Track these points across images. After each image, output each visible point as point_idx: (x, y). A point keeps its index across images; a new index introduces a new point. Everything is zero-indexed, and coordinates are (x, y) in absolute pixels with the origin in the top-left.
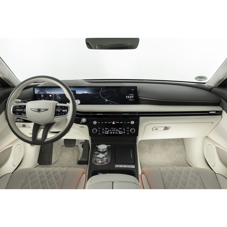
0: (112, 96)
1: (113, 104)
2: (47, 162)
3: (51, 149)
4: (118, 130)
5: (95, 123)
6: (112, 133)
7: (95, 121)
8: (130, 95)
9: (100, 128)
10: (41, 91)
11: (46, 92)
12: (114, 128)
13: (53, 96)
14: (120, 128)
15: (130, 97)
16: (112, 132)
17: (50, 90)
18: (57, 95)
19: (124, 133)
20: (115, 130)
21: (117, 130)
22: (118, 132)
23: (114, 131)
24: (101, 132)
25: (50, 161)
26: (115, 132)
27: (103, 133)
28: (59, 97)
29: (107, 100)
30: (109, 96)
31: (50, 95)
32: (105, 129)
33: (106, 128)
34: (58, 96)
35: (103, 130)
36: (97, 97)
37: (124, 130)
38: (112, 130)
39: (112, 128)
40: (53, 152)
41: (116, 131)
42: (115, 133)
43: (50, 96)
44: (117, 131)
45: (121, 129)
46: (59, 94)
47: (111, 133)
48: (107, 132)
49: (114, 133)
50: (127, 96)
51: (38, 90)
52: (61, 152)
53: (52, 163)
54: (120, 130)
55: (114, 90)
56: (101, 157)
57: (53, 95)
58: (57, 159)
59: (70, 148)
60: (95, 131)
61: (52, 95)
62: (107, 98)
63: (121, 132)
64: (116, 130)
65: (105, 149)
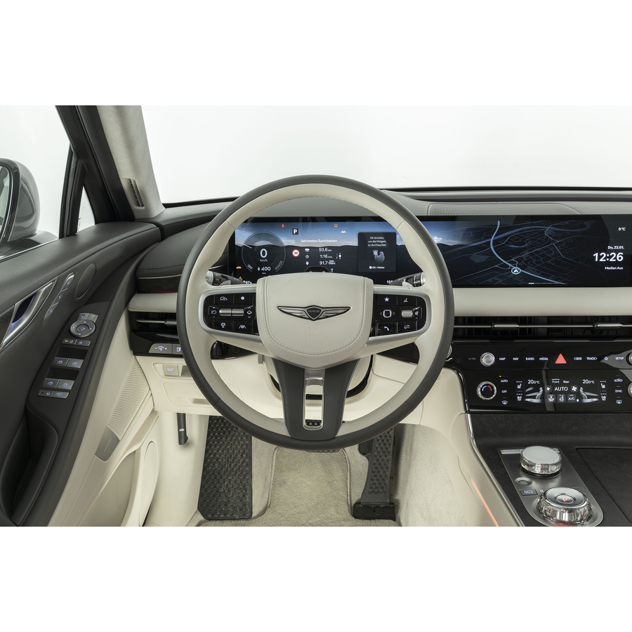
0: (537, 252)
1: (540, 284)
2: (234, 508)
3: (247, 460)
4: (579, 389)
5: (488, 359)
6: (556, 398)
7: (486, 354)
8: (609, 247)
9: (505, 381)
10: (259, 236)
11: (278, 240)
12: (561, 381)
13: (307, 253)
14: (586, 381)
15: (610, 257)
16: (556, 394)
17: (295, 231)
18: (320, 250)
19: (604, 398)
20: (565, 389)
21: (574, 389)
22: (578, 395)
23: (562, 392)
24: (511, 396)
25: (244, 505)
26: (567, 394)
27: (519, 398)
28: (328, 260)
29: (516, 271)
30: (525, 254)
31: (296, 251)
32: (526, 386)
33: (531, 382)
34: (326, 256)
35: (519, 387)
36: (478, 258)
37: (604, 387)
38: (554, 386)
39: (556, 381)
40: (254, 470)
41: (570, 392)
42: (566, 398)
43: (296, 253)
44: (573, 393)
45: (589, 382)
46: (329, 247)
47: (551, 399)
48: (534, 397)
49: (562, 399)
50: (597, 254)
51: (249, 230)
52: (279, 469)
53: (254, 515)
54: (587, 388)
55: (548, 230)
56: (565, 498)
57: (307, 250)
58: (266, 495)
59: (314, 455)
60: (487, 392)
61: (301, 249)
62: (519, 260)
63: (589, 397)
64: (570, 389)
65: (556, 464)
